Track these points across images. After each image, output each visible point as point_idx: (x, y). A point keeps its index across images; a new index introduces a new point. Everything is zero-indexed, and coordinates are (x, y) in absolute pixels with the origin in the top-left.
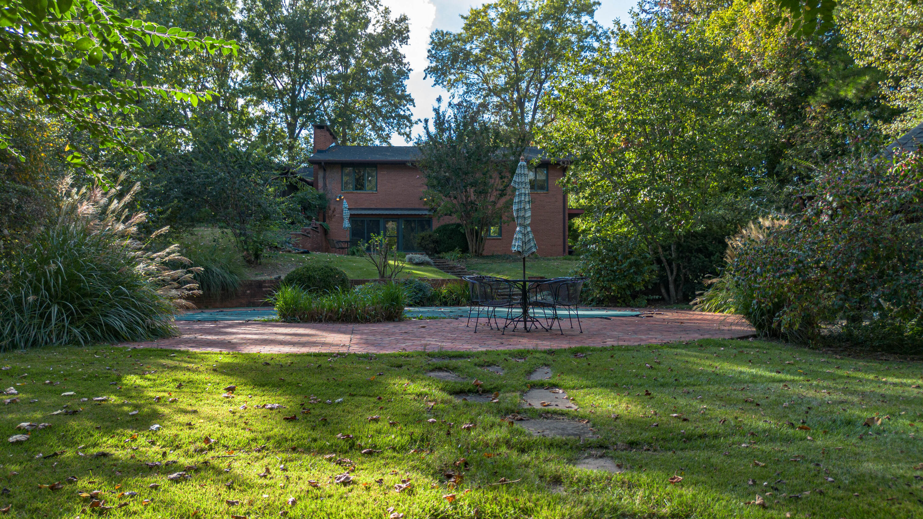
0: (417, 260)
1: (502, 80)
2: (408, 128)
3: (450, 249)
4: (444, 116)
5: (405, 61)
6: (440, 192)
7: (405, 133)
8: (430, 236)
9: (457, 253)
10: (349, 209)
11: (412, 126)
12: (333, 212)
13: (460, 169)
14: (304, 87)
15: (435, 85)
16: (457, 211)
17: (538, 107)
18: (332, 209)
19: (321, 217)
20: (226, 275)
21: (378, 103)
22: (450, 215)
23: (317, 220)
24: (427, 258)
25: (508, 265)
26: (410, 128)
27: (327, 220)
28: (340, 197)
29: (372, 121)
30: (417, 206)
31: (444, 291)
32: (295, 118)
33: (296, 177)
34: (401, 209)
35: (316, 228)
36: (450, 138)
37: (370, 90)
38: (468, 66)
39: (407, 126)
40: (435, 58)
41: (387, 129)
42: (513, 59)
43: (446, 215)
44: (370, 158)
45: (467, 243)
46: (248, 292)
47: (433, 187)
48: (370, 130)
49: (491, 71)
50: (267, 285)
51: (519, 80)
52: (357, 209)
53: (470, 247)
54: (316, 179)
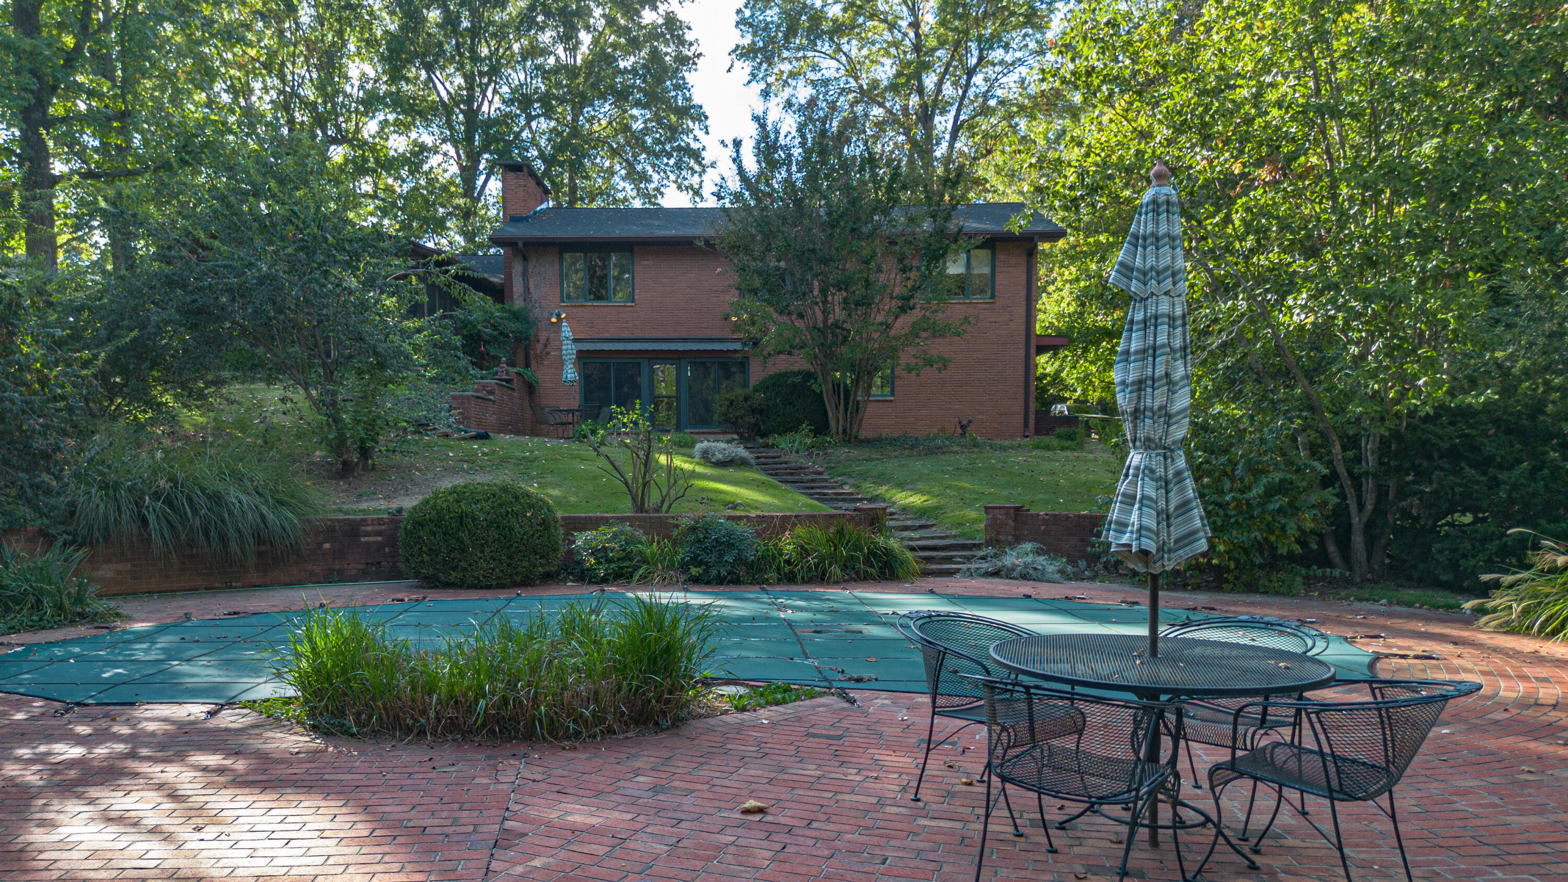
0: (720, 456)
1: (885, 71)
2: (696, 175)
3: (790, 427)
4: (777, 132)
5: (689, 36)
6: (769, 302)
7: (691, 187)
8: (746, 399)
9: (803, 437)
10: (575, 340)
11: (704, 171)
12: (545, 346)
13: (814, 251)
14: (489, 93)
15: (749, 82)
16: (803, 346)
17: (962, 125)
18: (543, 339)
19: (520, 357)
20: (264, 509)
21: (638, 126)
22: (790, 353)
23: (513, 365)
24: (742, 452)
25: (920, 465)
26: (700, 175)
27: (533, 363)
28: (558, 316)
29: (627, 161)
30: (717, 335)
31: (788, 545)
32: (474, 158)
33: (447, 271)
34: (685, 340)
35: (507, 381)
36: (788, 182)
37: (622, 96)
38: (819, 43)
39: (694, 172)
40: (751, 25)
41: (656, 177)
42: (910, 25)
43: (780, 352)
44: (618, 232)
45: (826, 411)
46: (327, 546)
47: (755, 291)
48: (623, 179)
49: (865, 52)
50: (369, 528)
51: (926, 67)
52: (593, 340)
53: (832, 423)
54: (509, 277)
